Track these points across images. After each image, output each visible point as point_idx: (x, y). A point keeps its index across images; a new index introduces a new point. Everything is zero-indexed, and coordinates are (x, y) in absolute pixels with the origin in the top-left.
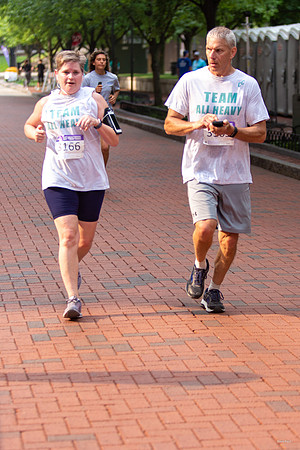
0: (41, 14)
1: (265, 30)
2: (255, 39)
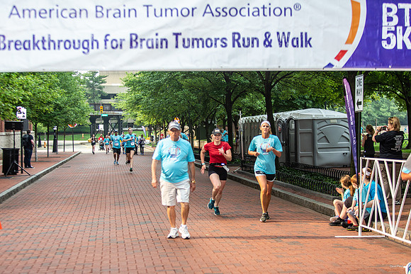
0: (156, 109)
1: (261, 116)
2: (258, 121)
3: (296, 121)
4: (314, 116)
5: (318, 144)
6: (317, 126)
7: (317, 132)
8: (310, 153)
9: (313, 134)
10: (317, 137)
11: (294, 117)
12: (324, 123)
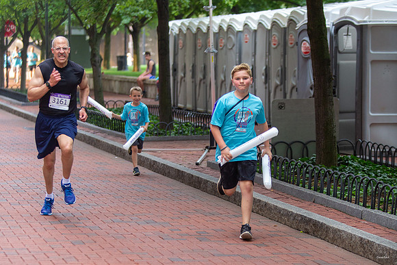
3: (361, 29)
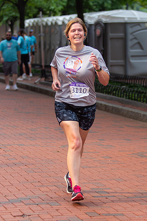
4: (126, 19)
5: (132, 51)
6: (130, 30)
7: (130, 37)
8: (121, 62)
9: (125, 40)
10: (130, 44)
11: (104, 20)
12: (138, 28)
